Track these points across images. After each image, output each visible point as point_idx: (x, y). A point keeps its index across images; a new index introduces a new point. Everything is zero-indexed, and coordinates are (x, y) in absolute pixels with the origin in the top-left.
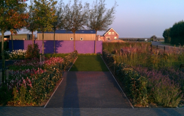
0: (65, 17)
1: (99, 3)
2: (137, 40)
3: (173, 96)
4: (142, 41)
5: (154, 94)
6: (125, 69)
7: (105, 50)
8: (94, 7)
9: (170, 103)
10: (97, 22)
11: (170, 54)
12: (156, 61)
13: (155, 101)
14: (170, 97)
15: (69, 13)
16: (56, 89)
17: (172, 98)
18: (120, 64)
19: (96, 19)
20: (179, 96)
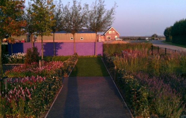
0: (64, 18)
1: (99, 4)
2: (138, 39)
3: (174, 106)
4: (143, 39)
5: (155, 105)
6: (125, 76)
7: (106, 52)
8: (93, 7)
9: (172, 114)
10: (97, 24)
11: (171, 59)
12: (157, 65)
13: (156, 112)
14: (172, 108)
15: (68, 14)
16: (56, 98)
17: (173, 110)
18: (121, 70)
19: (96, 20)
20: (181, 107)
